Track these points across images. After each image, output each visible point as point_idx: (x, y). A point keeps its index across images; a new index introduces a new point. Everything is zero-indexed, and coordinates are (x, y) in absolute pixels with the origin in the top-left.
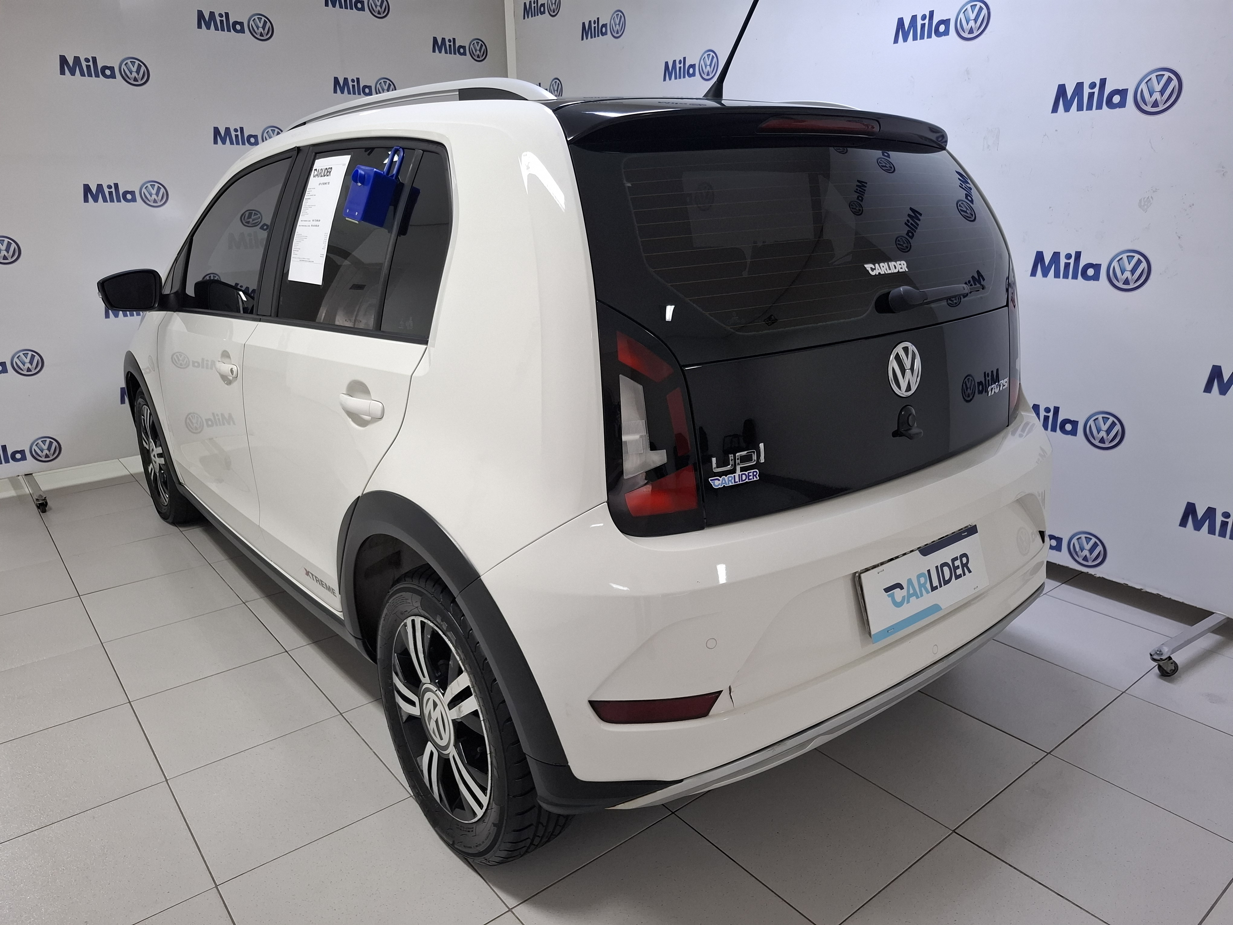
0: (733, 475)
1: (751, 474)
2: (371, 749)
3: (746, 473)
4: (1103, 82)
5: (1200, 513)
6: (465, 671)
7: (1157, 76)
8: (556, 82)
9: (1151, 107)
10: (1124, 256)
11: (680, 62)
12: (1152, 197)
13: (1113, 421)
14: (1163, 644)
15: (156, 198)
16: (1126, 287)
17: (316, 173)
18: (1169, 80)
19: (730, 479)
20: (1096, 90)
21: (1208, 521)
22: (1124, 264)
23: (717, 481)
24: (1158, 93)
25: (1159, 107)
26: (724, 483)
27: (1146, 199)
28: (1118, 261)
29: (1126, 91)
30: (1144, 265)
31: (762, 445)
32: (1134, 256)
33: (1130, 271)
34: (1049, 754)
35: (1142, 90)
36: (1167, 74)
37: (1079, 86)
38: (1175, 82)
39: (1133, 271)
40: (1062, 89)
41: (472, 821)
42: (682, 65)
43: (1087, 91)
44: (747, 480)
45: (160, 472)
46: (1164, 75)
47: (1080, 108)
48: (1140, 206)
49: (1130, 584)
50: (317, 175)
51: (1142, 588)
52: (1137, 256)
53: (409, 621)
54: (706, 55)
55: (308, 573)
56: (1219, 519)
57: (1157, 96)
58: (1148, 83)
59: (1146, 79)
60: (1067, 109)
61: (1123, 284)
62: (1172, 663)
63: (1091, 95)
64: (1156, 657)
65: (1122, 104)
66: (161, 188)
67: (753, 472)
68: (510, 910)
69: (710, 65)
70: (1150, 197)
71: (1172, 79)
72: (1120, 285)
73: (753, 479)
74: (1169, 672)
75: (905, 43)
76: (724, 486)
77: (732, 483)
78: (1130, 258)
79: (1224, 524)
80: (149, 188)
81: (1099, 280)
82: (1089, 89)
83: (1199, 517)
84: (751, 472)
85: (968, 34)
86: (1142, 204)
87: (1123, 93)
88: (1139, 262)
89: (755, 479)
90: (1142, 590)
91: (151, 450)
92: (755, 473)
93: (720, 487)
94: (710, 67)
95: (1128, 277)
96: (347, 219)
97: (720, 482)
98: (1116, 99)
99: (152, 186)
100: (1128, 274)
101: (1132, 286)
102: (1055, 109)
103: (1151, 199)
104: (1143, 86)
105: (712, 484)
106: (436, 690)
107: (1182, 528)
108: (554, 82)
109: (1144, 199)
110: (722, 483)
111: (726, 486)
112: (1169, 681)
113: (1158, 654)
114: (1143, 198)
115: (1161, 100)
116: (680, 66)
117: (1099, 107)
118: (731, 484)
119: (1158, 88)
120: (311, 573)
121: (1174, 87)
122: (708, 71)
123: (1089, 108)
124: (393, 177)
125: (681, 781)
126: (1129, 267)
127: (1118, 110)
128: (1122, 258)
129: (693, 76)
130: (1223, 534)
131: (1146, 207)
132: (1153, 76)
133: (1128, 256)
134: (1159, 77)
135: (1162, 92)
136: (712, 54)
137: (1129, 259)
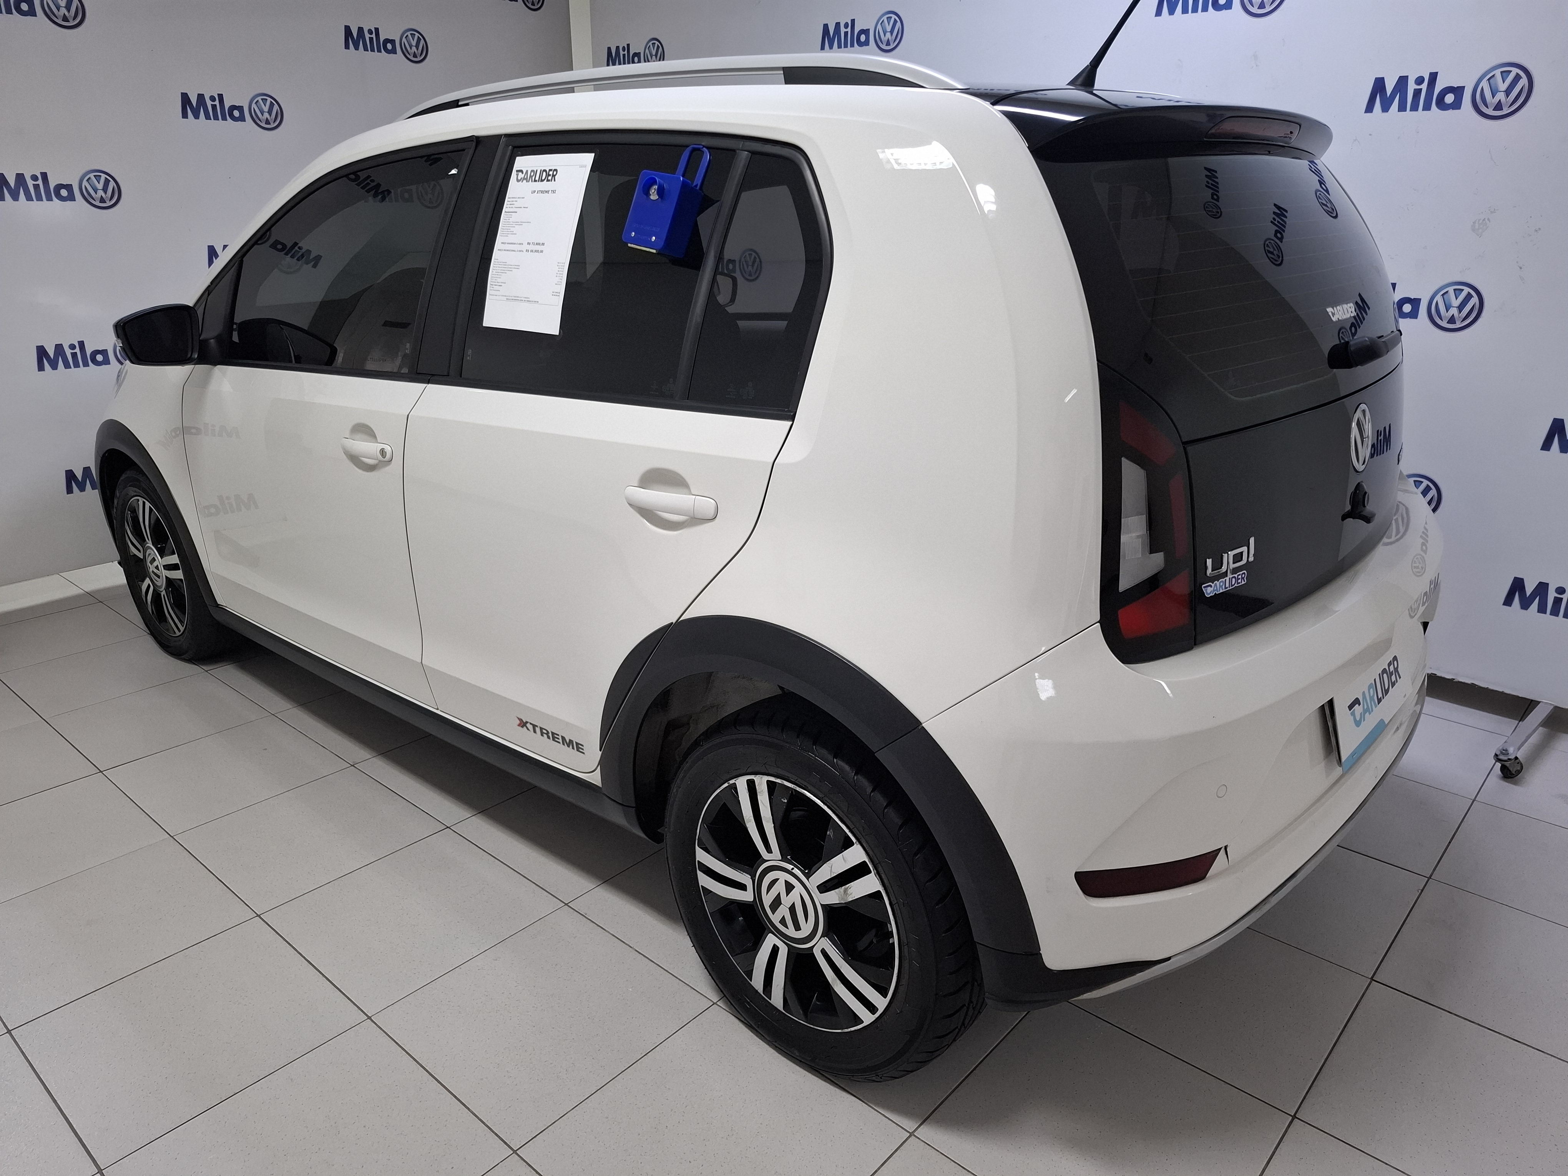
0: (1224, 580)
1: (1240, 577)
2: (631, 947)
3: (1236, 576)
4: (1433, 77)
5: (1529, 589)
6: (857, 843)
7: (1502, 72)
8: (654, 44)
9: (1493, 110)
10: (1451, 290)
11: (846, 26)
12: (1488, 219)
13: (1428, 485)
14: (1505, 742)
15: (104, 195)
16: (1452, 327)
17: (521, 176)
18: (1517, 78)
19: (1221, 584)
20: (1424, 87)
21: (1538, 597)
22: (1449, 299)
23: (1210, 588)
24: (1503, 93)
25: (1503, 110)
26: (1215, 590)
27: (1481, 221)
28: (1443, 295)
29: (1462, 89)
30: (1475, 300)
31: (1252, 540)
32: (1463, 290)
33: (1457, 307)
34: (1430, 880)
35: (1482, 89)
36: (1515, 71)
37: (1403, 81)
38: (1524, 81)
39: (1461, 308)
40: (1379, 84)
41: (851, 1029)
42: (849, 29)
43: (1412, 87)
44: (1236, 585)
45: (167, 590)
46: (1511, 71)
47: (1402, 108)
48: (1474, 230)
49: (1439, 674)
50: (524, 179)
51: (1454, 678)
52: (1467, 290)
53: (741, 783)
54: (885, 18)
55: (523, 724)
56: (1552, 595)
57: (1501, 96)
58: (1491, 81)
59: (1488, 76)
60: (1385, 108)
61: (1447, 323)
62: (1518, 763)
63: (1417, 93)
64: (1502, 757)
65: (1457, 105)
66: (110, 181)
67: (1242, 574)
68: (912, 1134)
69: (892, 32)
70: (1486, 220)
71: (1521, 77)
72: (1444, 324)
73: (1242, 582)
74: (1515, 774)
75: (1172, 16)
76: (1215, 593)
77: (1223, 590)
78: (1457, 292)
79: (1558, 601)
80: (92, 181)
81: (1417, 318)
82: (1415, 85)
83: (1528, 594)
84: (1240, 575)
85: (1258, 8)
86: (1477, 227)
87: (1458, 91)
88: (1469, 297)
89: (1243, 583)
90: (1454, 680)
91: (149, 560)
92: (1243, 576)
93: (1211, 595)
94: (892, 34)
95: (1455, 315)
96: (629, 245)
97: (1212, 589)
98: (1449, 98)
99: (97, 177)
100: (1454, 311)
101: (1458, 325)
102: (1369, 108)
103: (1487, 222)
104: (1484, 84)
105: (1204, 591)
106: (793, 869)
107: (1505, 606)
108: (650, 44)
109: (1479, 220)
110: (1214, 590)
111: (1217, 593)
112: (1515, 783)
113: (1504, 754)
114: (1477, 221)
115: (1506, 102)
116: (846, 30)
117: (1427, 107)
118: (1221, 591)
119: (1503, 87)
120: (531, 724)
121: (1522, 87)
122: (888, 39)
123: (1415, 108)
124: (697, 187)
125: (1169, 959)
126: (1456, 303)
127: (1451, 112)
128: (1447, 292)
129: (866, 45)
130: (1555, 612)
131: (1480, 231)
132: (1498, 73)
133: (1455, 290)
134: (1504, 74)
135: (1508, 92)
136: (894, 17)
137: (1457, 294)
